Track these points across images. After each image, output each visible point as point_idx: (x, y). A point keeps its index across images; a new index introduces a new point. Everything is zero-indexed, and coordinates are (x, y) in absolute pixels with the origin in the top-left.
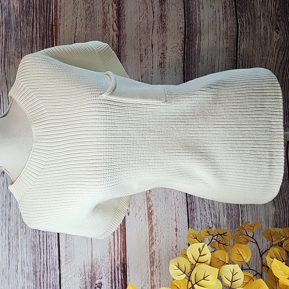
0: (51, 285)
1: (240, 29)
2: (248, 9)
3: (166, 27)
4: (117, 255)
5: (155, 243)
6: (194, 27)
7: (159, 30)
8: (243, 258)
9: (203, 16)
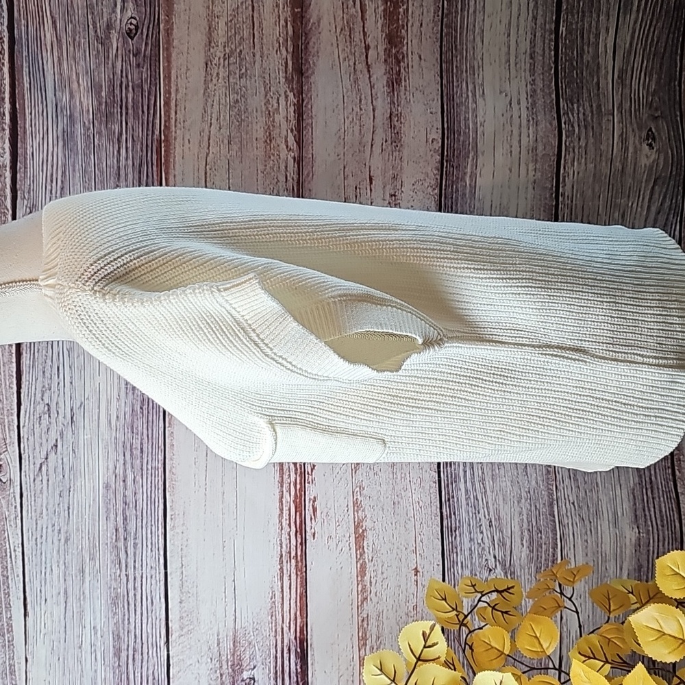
0: (150, 678)
1: (566, 141)
2: (585, 95)
3: (401, 140)
4: (288, 621)
5: (369, 599)
6: (462, 138)
7: (386, 145)
8: (542, 646)
9: (482, 114)
